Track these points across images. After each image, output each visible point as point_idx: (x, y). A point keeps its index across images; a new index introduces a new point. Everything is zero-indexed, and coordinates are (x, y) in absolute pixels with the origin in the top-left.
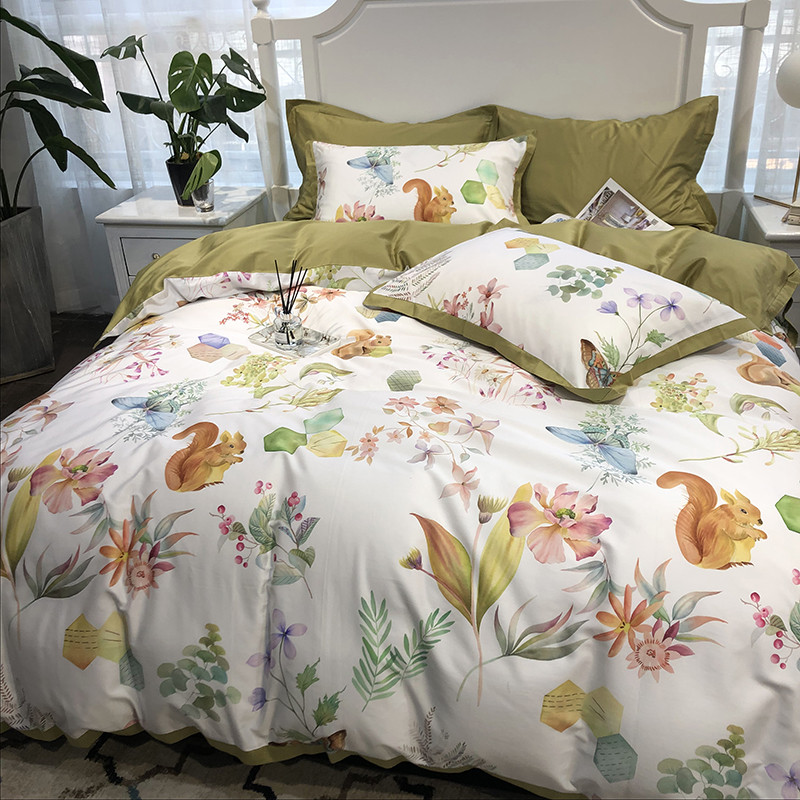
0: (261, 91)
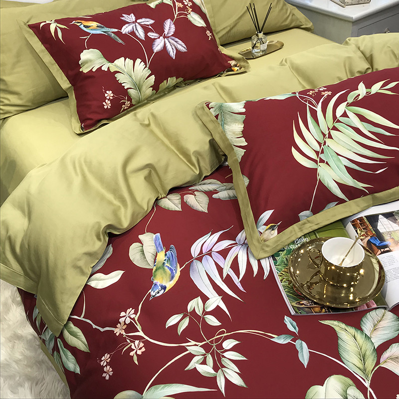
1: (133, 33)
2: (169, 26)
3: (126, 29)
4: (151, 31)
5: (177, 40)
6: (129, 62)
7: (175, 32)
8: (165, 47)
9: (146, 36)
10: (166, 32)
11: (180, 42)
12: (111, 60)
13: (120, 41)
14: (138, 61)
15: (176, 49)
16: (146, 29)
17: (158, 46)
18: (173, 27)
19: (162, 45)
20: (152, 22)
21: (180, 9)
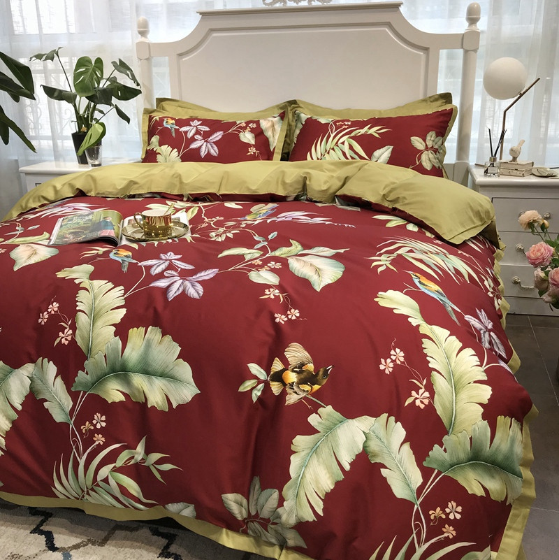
0: (138, 88)
1: (186, 133)
2: (218, 136)
3: (184, 129)
4: (200, 134)
5: (214, 146)
6: (170, 149)
7: (217, 141)
8: (200, 147)
9: (193, 136)
10: (211, 138)
11: (216, 148)
12: (160, 145)
13: (174, 135)
14: (176, 150)
15: (208, 152)
16: (198, 132)
17: (194, 146)
18: (220, 137)
19: (199, 145)
20: (207, 129)
21: (240, 127)
